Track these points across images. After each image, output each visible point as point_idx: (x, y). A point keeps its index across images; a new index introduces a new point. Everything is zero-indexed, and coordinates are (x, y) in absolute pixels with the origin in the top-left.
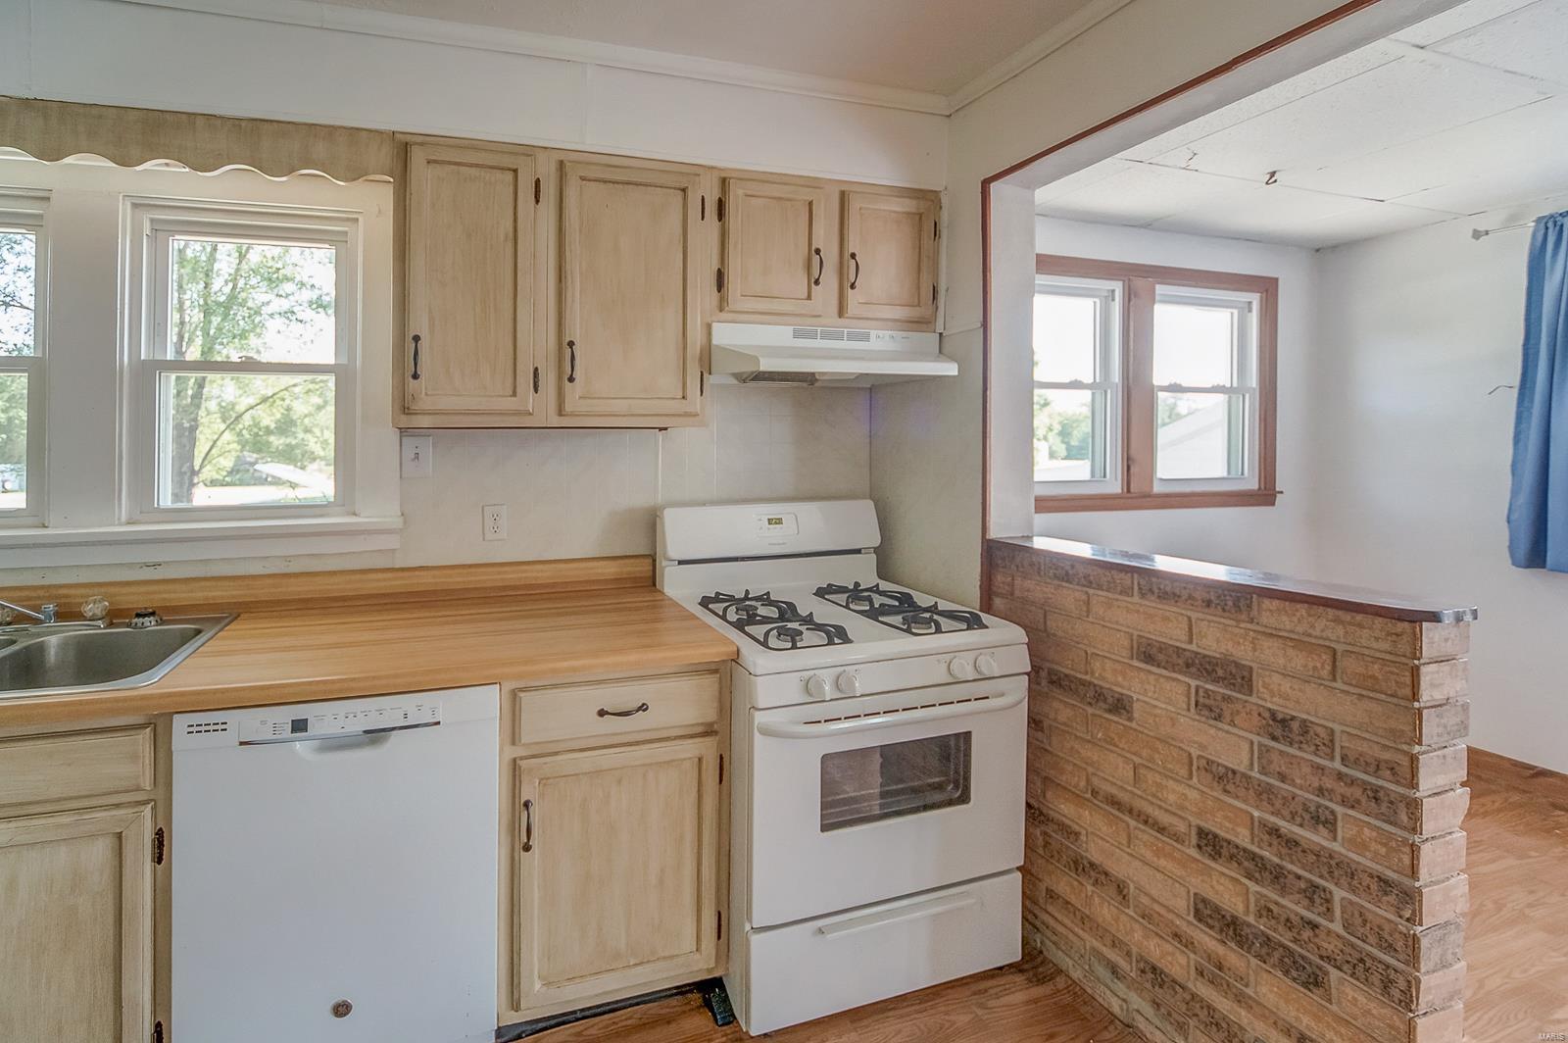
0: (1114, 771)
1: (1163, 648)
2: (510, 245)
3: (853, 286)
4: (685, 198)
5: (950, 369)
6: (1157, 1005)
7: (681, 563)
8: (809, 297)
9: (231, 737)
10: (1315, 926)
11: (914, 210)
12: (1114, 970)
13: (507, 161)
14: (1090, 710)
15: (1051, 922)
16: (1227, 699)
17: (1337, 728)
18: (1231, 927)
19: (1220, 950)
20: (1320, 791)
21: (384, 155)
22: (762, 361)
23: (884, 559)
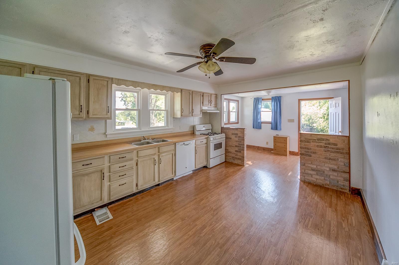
0: (231, 144)
1: (233, 133)
2: (189, 99)
3: (212, 103)
4: (200, 95)
5: (219, 112)
7: (197, 131)
8: (208, 104)
9: (180, 144)
10: (241, 149)
11: (215, 96)
12: (231, 159)
13: (189, 91)
14: (229, 140)
15: (227, 158)
16: (237, 136)
17: (241, 136)
19: (236, 153)
20: (241, 140)
21: (180, 90)
22: (205, 111)
23: (212, 130)
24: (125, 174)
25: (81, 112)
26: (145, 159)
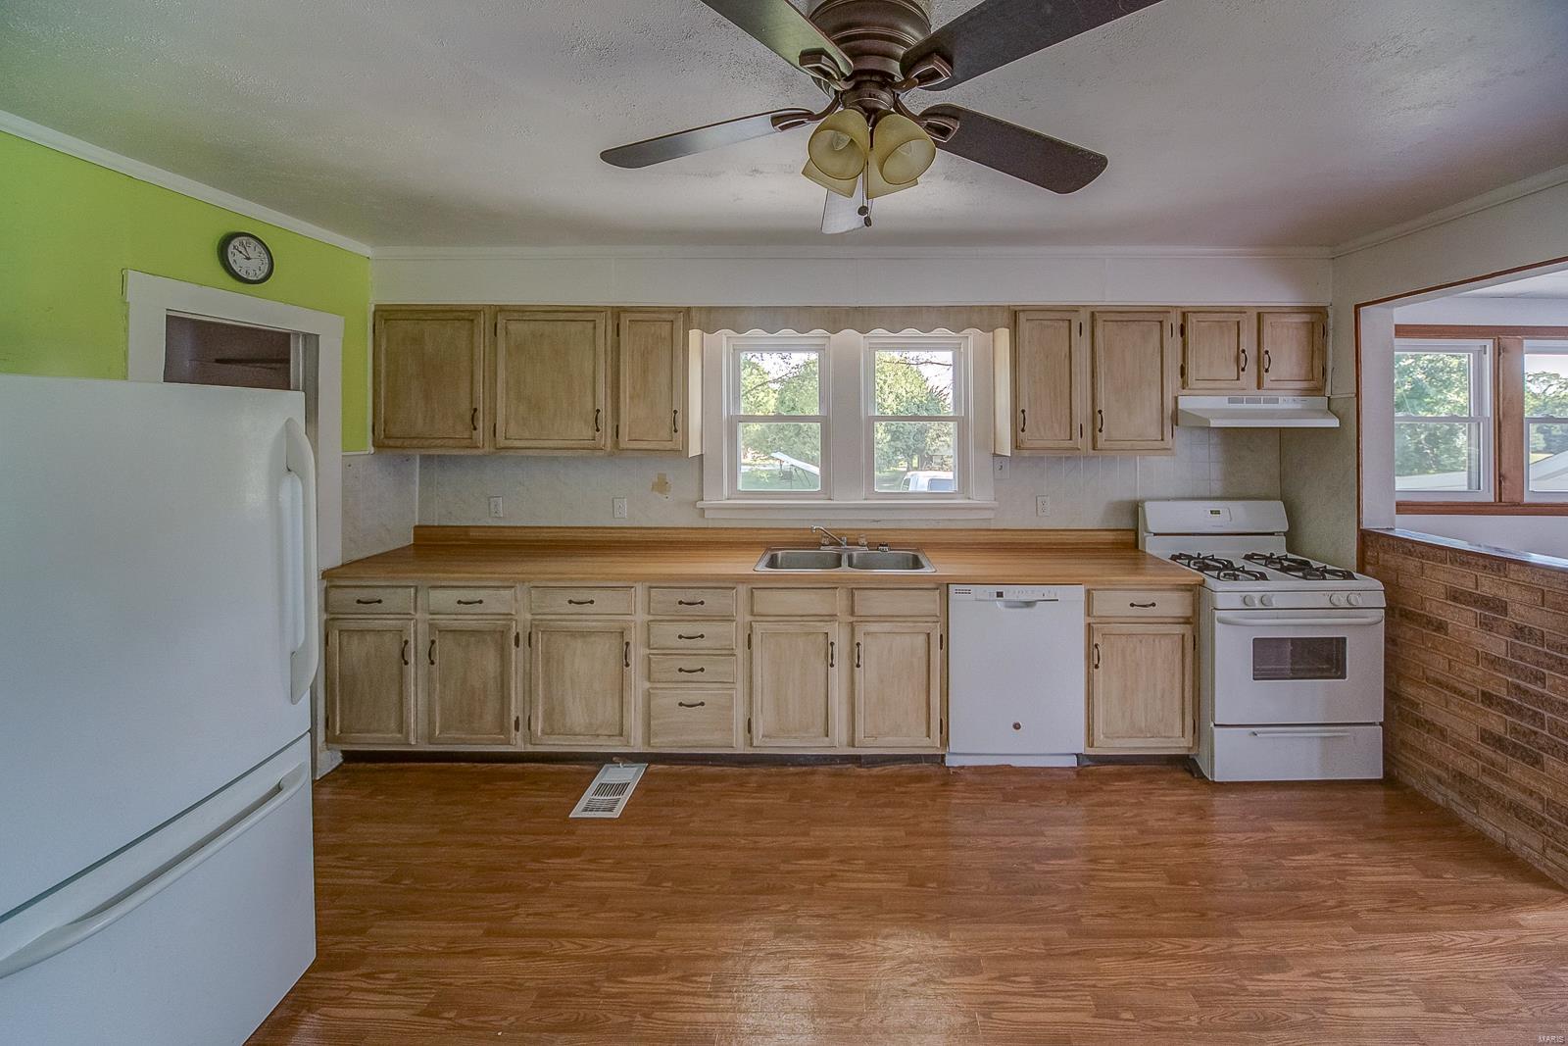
0: (1438, 665)
1: (1463, 593)
2: (1067, 361)
3: (1267, 371)
4: (1162, 326)
5: (1335, 423)
6: (1461, 793)
7: (1155, 534)
8: (1238, 379)
9: (976, 596)
10: (1536, 733)
11: (1308, 320)
12: (1439, 780)
13: (1066, 316)
14: (1424, 631)
15: (1403, 759)
16: (1495, 619)
17: (1545, 630)
18: (1498, 742)
19: (1494, 756)
20: (1538, 664)
21: (1006, 317)
22: (1212, 422)
23: (1292, 538)
24: (702, 670)
25: (598, 430)
26: (782, 627)
